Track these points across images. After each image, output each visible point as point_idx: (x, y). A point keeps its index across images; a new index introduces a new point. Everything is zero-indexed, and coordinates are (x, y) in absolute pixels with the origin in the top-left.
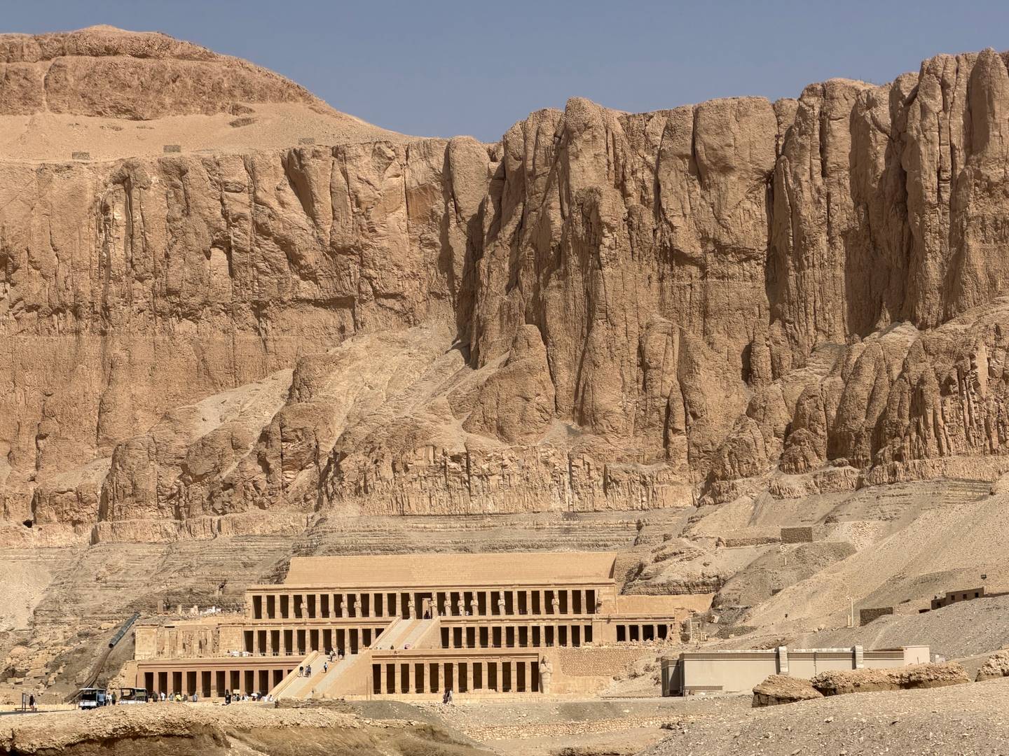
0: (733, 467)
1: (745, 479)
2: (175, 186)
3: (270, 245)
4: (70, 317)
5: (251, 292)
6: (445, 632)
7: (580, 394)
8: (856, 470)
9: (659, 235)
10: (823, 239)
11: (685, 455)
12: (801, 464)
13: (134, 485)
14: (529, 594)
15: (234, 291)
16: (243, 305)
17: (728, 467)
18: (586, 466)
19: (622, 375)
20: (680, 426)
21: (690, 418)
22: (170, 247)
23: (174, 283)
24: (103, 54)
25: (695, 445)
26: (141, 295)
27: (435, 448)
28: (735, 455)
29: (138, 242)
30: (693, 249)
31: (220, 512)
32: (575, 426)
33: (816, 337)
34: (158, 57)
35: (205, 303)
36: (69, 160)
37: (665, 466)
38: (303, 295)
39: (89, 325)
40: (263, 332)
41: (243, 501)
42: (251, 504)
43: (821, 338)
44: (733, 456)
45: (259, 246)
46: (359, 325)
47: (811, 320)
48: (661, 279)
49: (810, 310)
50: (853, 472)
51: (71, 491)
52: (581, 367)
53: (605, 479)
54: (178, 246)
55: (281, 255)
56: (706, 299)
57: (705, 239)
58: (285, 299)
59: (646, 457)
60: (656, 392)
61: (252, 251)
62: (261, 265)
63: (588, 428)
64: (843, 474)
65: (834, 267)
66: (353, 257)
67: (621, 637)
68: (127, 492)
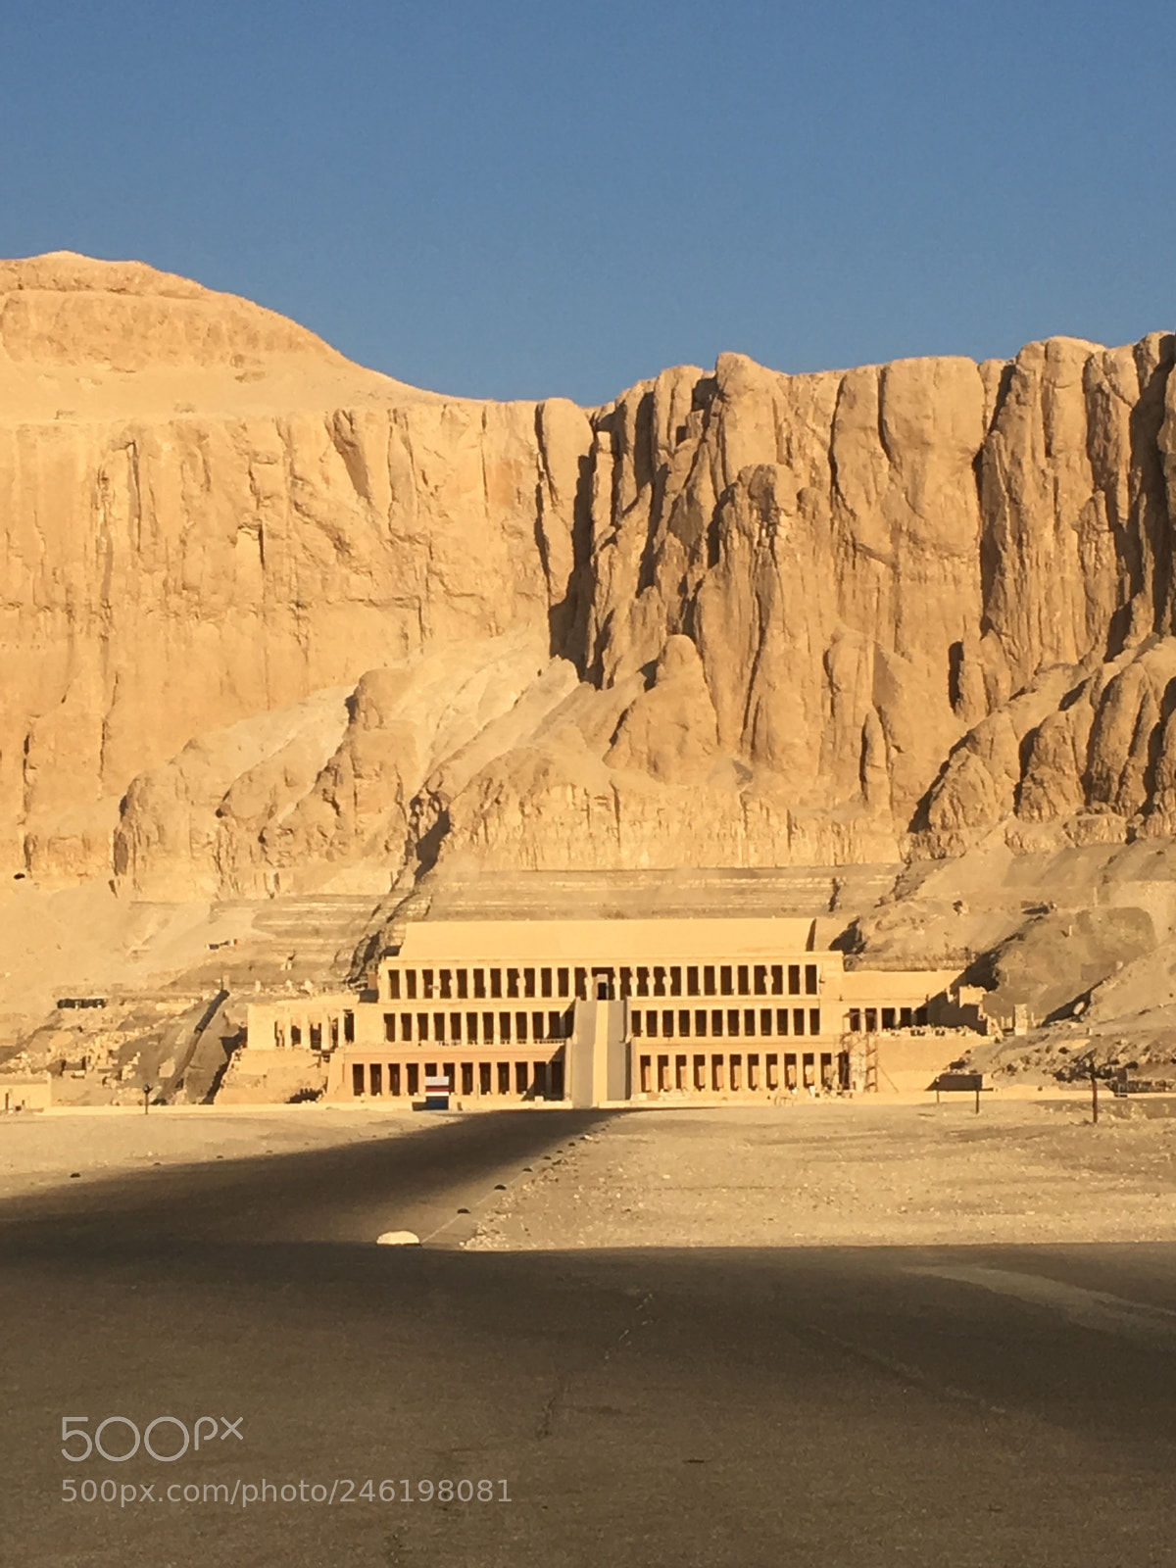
0: (956, 813)
1: (972, 828)
2: (192, 455)
3: (311, 530)
4: (62, 616)
5: (286, 589)
6: (636, 1016)
7: (751, 721)
8: (1120, 818)
9: (836, 525)
10: (1048, 533)
11: (886, 799)
12: (1046, 812)
13: (160, 828)
14: (735, 969)
15: (267, 588)
16: (277, 606)
17: (950, 814)
18: (765, 811)
19: (804, 699)
20: (880, 762)
21: (894, 752)
22: (187, 532)
23: (193, 578)
24: (73, 289)
25: (901, 787)
26: (150, 592)
27: (574, 787)
28: (958, 799)
29: (145, 524)
30: (881, 545)
31: (276, 864)
32: (745, 761)
33: (1041, 655)
34: (138, 293)
35: (230, 602)
36: (52, 420)
37: (862, 811)
38: (354, 594)
39: (85, 629)
40: (302, 639)
41: (306, 853)
42: (316, 855)
43: (1049, 657)
44: (955, 801)
45: (298, 532)
46: (428, 633)
47: (1035, 633)
48: (841, 580)
49: (1034, 621)
50: (1117, 821)
51: (76, 836)
52: (751, 688)
53: (789, 828)
54: (196, 531)
55: (325, 542)
56: (898, 606)
57: (896, 531)
58: (331, 599)
59: (837, 801)
60: (848, 720)
61: (289, 537)
62: (301, 556)
63: (762, 765)
64: (1105, 823)
65: (1062, 569)
66: (417, 546)
67: (855, 1026)
68: (152, 839)
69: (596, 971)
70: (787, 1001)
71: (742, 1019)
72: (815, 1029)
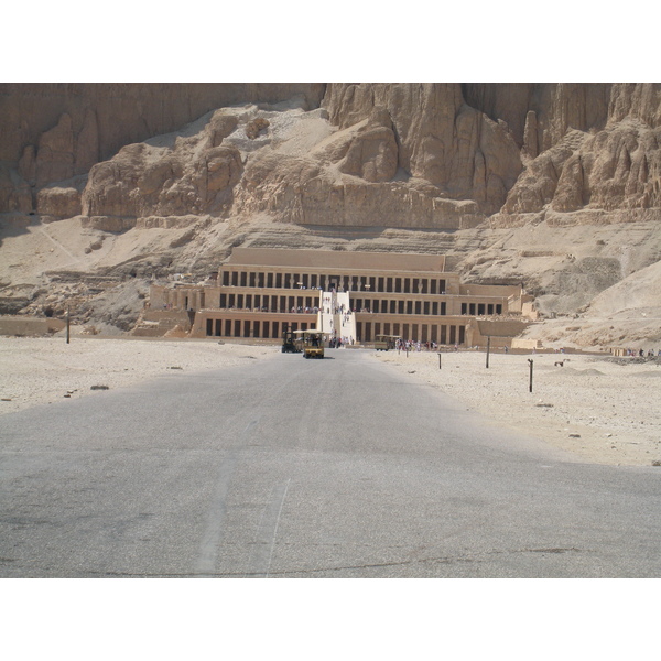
0: (520, 205)
1: (528, 213)
11: (483, 196)
12: (567, 207)
14: (403, 280)
17: (517, 205)
18: (420, 199)
19: (443, 142)
20: (482, 176)
21: (488, 172)
25: (491, 190)
31: (165, 214)
33: (567, 125)
41: (181, 209)
42: (186, 210)
47: (564, 114)
51: (61, 194)
53: (432, 208)
59: (458, 195)
60: (465, 154)
67: (464, 312)
69: (331, 277)
70: (430, 297)
71: (406, 305)
72: (443, 313)
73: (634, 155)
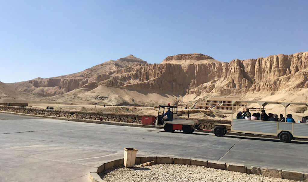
6: (224, 104)
24: (196, 55)
31: (205, 93)
36: (192, 64)
69: (222, 101)
73: (266, 84)
